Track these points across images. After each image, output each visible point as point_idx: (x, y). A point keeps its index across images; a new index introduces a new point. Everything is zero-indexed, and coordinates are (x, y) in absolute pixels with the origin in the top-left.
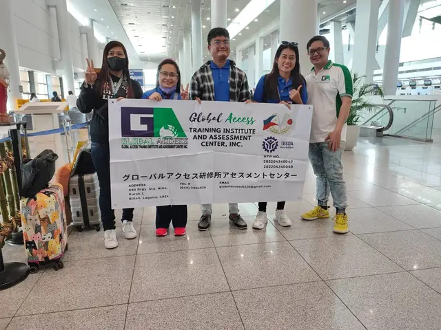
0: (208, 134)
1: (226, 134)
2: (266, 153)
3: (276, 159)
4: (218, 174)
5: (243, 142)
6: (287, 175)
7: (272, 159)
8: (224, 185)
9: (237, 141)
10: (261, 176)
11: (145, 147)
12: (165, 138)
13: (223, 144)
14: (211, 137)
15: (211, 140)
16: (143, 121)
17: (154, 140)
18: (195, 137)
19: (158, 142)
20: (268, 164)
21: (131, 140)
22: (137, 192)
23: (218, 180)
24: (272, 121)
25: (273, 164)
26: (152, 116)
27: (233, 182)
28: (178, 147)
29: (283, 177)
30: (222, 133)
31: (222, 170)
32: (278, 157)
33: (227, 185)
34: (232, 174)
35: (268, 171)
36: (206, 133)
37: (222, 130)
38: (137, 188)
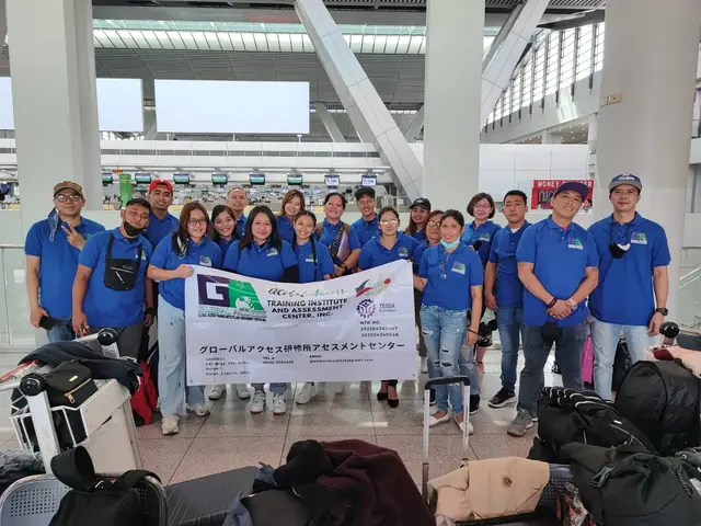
0: (290, 308)
1: (311, 307)
2: (362, 319)
3: (376, 326)
4: (307, 348)
5: (333, 311)
6: (391, 346)
7: (371, 325)
8: (315, 359)
9: (326, 312)
10: (359, 346)
11: (222, 316)
12: (242, 309)
13: (309, 315)
14: (294, 310)
15: (294, 313)
16: (219, 290)
18: (274, 310)
19: (235, 312)
20: (366, 332)
21: (208, 308)
22: (214, 366)
23: (307, 353)
24: (366, 286)
25: (373, 332)
26: (226, 285)
27: (326, 355)
28: (257, 319)
29: (387, 347)
30: (307, 306)
31: (311, 343)
32: (378, 322)
33: (320, 359)
34: (324, 346)
35: (367, 341)
36: (288, 307)
37: (307, 303)
38: (214, 362)
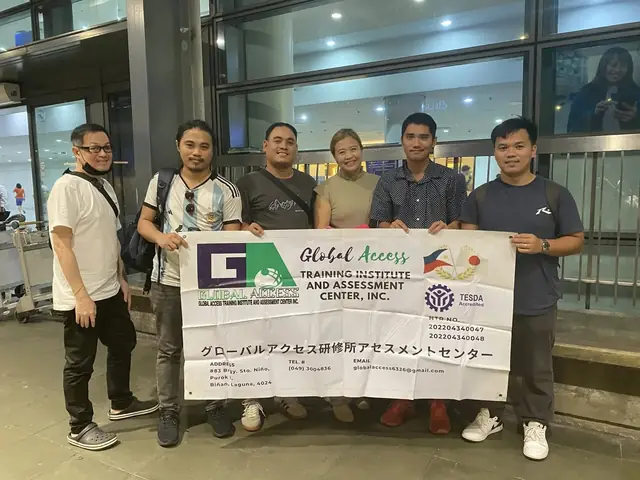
0: (331, 280)
1: (361, 280)
2: (433, 312)
3: (452, 324)
4: (350, 347)
5: (389, 292)
6: (474, 354)
7: (445, 322)
8: (361, 365)
9: (380, 291)
10: (425, 351)
11: (232, 303)
12: (263, 288)
13: (356, 296)
14: (337, 285)
15: (337, 290)
16: (230, 264)
17: (246, 292)
18: (310, 286)
19: (253, 294)
20: (437, 332)
21: (211, 293)
22: (223, 374)
23: (350, 356)
24: (440, 258)
25: (447, 332)
26: (243, 255)
27: (377, 359)
28: (284, 302)
29: (467, 357)
30: (354, 280)
31: (357, 340)
32: (455, 320)
33: (367, 365)
34: (374, 346)
35: (437, 345)
36: (328, 279)
37: (354, 273)
38: (222, 367)
